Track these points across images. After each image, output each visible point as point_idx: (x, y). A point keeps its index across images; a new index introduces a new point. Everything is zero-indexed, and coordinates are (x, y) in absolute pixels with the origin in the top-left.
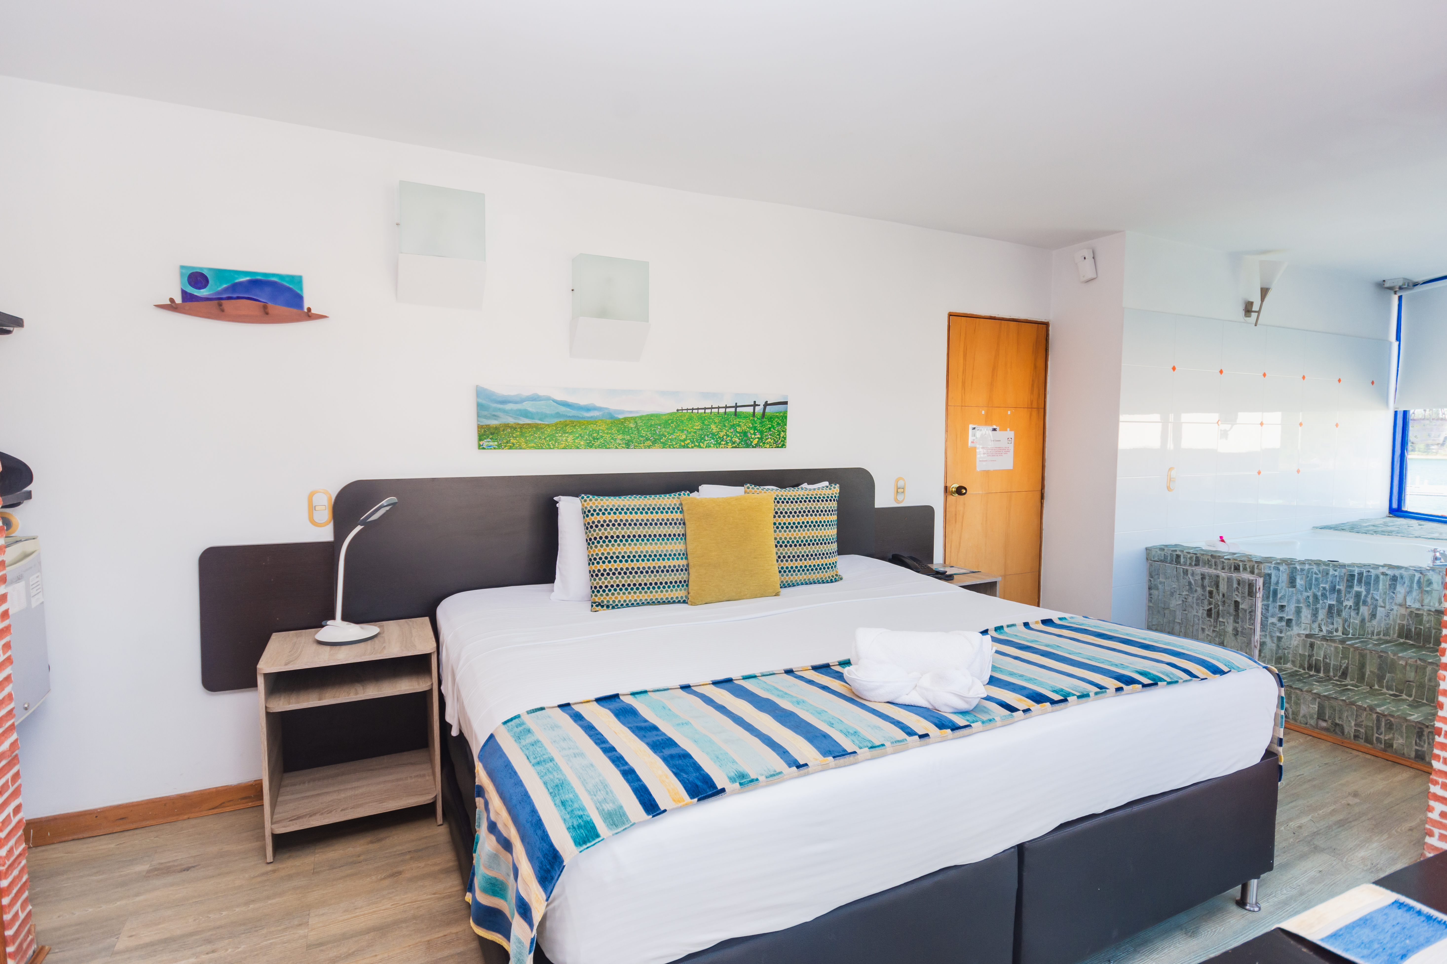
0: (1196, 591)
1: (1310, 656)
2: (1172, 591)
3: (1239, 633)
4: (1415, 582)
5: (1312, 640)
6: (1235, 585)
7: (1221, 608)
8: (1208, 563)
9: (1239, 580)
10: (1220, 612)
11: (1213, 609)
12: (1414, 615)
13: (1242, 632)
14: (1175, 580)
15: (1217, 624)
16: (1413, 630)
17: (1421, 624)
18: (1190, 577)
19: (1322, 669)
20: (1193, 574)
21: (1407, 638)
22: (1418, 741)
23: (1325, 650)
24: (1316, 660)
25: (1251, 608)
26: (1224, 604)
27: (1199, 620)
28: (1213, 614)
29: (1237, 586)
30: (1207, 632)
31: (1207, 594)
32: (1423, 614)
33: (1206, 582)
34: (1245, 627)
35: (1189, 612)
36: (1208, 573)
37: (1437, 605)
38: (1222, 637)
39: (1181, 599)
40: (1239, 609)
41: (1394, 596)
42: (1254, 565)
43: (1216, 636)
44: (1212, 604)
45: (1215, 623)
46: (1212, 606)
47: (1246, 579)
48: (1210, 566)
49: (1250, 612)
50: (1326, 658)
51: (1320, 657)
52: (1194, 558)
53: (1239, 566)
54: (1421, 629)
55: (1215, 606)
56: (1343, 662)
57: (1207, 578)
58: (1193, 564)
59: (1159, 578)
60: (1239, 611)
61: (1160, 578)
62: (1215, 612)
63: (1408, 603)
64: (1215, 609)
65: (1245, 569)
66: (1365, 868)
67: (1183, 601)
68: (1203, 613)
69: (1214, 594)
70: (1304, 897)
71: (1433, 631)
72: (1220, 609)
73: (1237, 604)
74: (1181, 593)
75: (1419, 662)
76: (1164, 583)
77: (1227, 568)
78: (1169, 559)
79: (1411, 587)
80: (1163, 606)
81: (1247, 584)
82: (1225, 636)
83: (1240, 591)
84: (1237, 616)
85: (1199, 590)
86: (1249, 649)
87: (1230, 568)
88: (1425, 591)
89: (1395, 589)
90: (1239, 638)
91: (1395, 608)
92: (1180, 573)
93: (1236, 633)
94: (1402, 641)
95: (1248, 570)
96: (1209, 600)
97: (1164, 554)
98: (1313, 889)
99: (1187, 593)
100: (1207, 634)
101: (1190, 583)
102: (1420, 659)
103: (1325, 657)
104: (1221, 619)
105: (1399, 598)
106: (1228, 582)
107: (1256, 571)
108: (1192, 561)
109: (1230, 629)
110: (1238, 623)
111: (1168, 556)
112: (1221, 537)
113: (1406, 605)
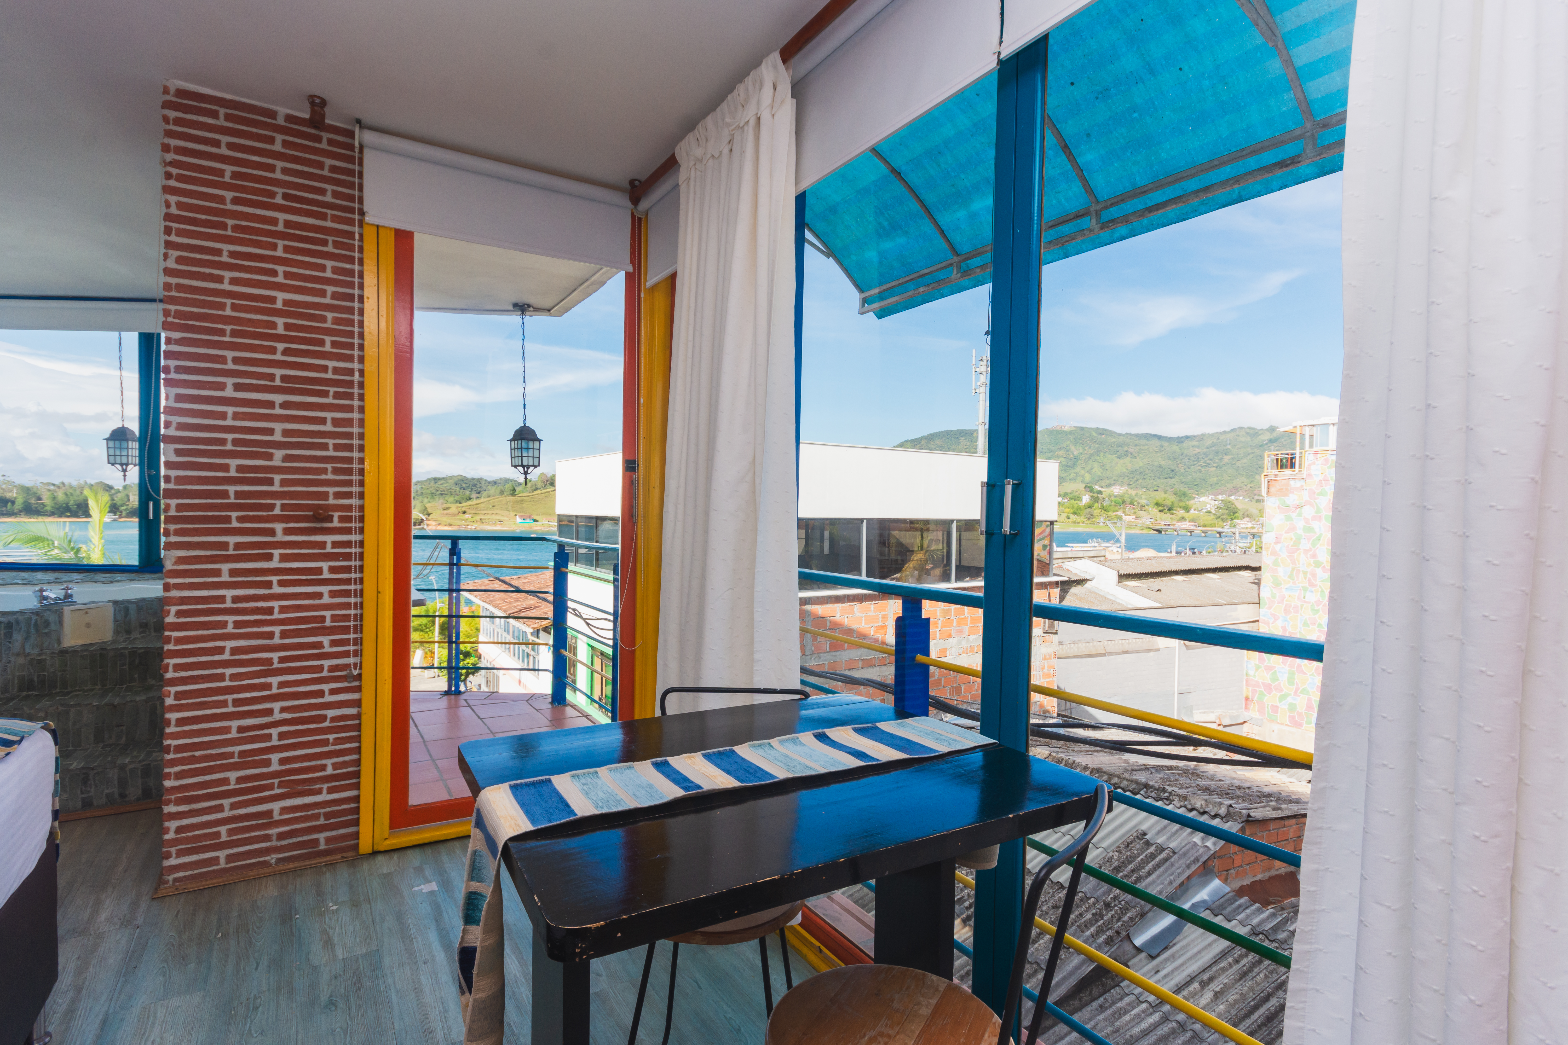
4: (32, 626)
12: (35, 662)
16: (36, 678)
17: (44, 670)
21: (29, 689)
22: (84, 788)
32: (45, 659)
37: (56, 646)
41: (10, 645)
63: (27, 651)
66: (117, 927)
70: (84, 991)
71: (59, 674)
75: (60, 708)
79: (28, 632)
88: (44, 633)
89: (11, 637)
91: (12, 659)
94: (24, 694)
98: (86, 978)
102: (62, 705)
105: (16, 646)
113: (24, 653)
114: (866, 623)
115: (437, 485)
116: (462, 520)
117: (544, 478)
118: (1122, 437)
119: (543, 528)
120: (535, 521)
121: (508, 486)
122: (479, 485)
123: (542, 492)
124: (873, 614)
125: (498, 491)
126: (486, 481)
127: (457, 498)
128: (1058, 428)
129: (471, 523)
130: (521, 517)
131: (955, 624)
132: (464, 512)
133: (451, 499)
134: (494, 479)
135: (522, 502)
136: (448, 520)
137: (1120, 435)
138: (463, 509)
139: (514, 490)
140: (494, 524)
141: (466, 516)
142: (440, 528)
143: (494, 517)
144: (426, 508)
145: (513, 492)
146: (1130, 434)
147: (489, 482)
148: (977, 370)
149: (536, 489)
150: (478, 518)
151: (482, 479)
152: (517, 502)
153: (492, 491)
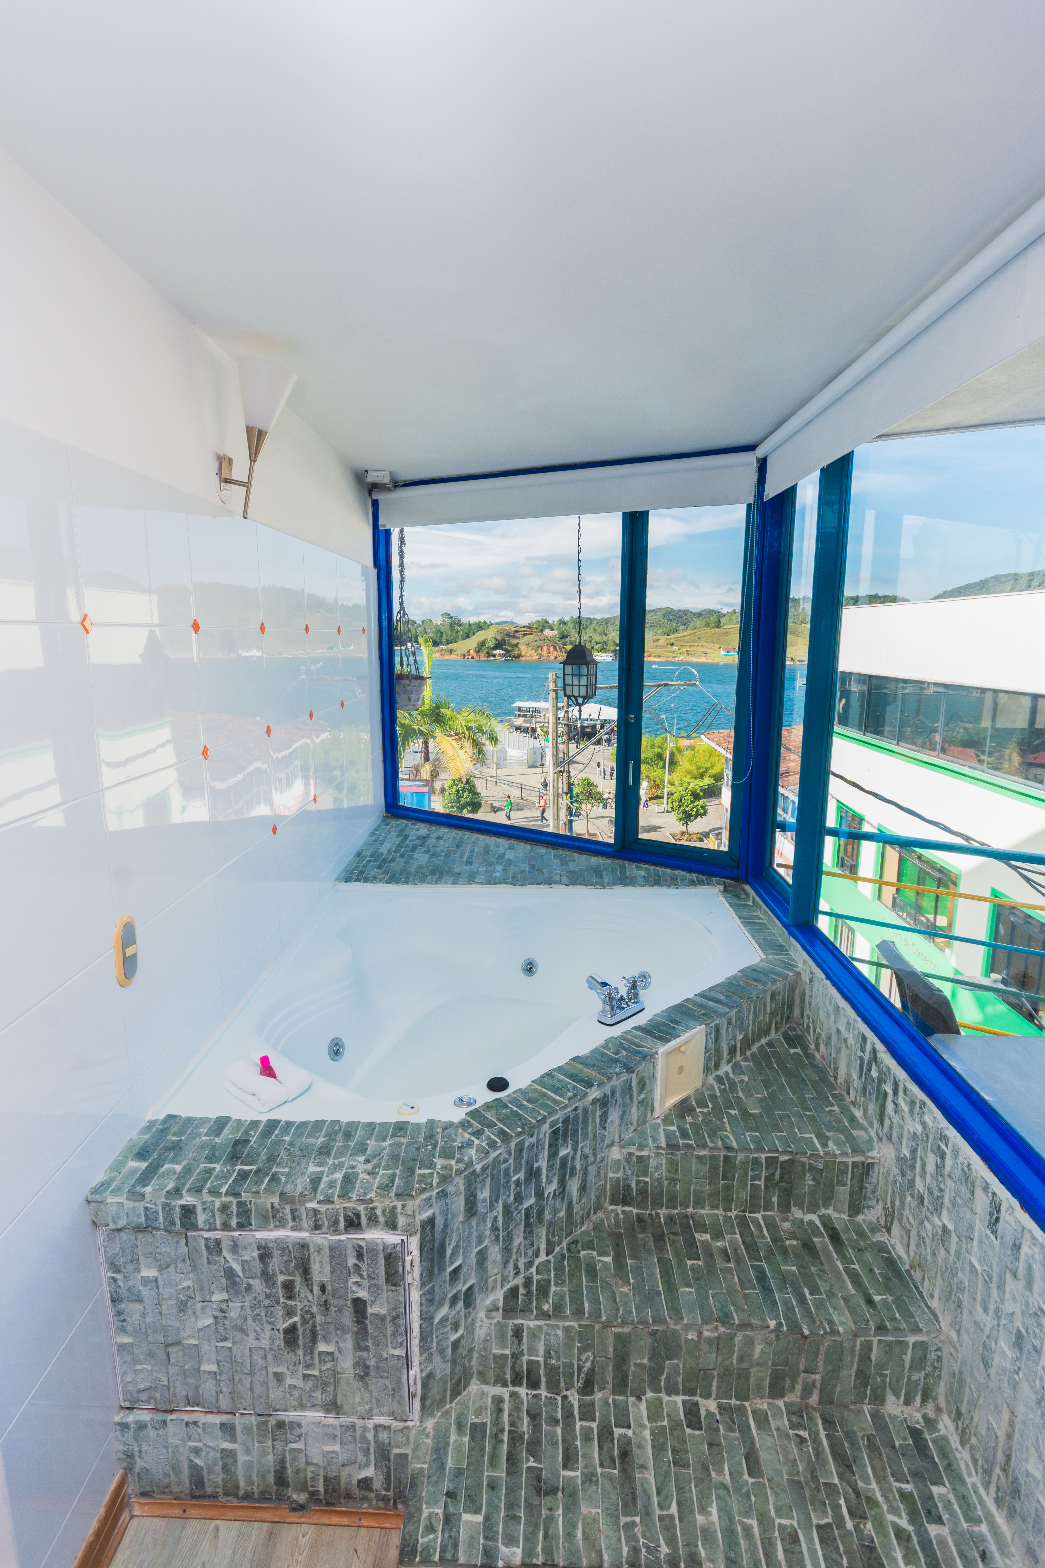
0: (249, 1288)
1: (516, 1356)
2: (181, 1297)
3: (372, 1372)
5: (518, 1322)
6: (352, 1261)
7: (319, 1319)
8: (274, 1217)
9: (361, 1247)
10: (318, 1328)
11: (299, 1325)
12: (635, 1159)
13: (377, 1367)
14: (186, 1267)
15: (312, 1358)
16: (634, 1185)
17: (645, 1175)
18: (229, 1257)
19: (543, 1380)
20: (235, 1248)
21: (625, 1203)
23: (546, 1340)
24: (529, 1363)
25: (394, 1309)
26: (327, 1309)
27: (265, 1357)
28: (301, 1337)
29: (355, 1261)
30: (289, 1381)
31: (281, 1292)
32: (649, 1157)
33: (275, 1264)
34: (385, 1355)
35: (234, 1342)
36: (276, 1240)
38: (331, 1388)
39: (209, 1312)
40: (365, 1317)
42: (395, 1207)
43: (314, 1388)
44: (295, 1314)
45: (308, 1358)
46: (296, 1319)
47: (377, 1244)
48: (282, 1224)
49: (394, 1319)
50: (550, 1357)
51: (537, 1356)
52: (234, 1208)
53: (358, 1215)
54: (646, 1183)
55: (302, 1317)
56: (584, 1357)
57: (276, 1253)
58: (234, 1223)
59: (139, 1271)
60: (368, 1322)
61: (142, 1266)
62: (304, 1332)
63: (625, 1140)
64: (303, 1324)
65: (373, 1220)
67: (216, 1318)
68: (272, 1339)
69: (297, 1289)
72: (318, 1321)
73: (359, 1306)
74: (208, 1298)
76: (156, 1281)
77: (326, 1224)
78: (161, 1220)
79: (629, 1111)
80: (161, 1338)
81: (381, 1256)
82: (336, 1383)
83: (365, 1273)
84: (362, 1333)
85: (257, 1284)
86: (399, 1402)
87: (336, 1222)
90: (374, 1383)
91: (606, 1153)
92: (197, 1251)
93: (364, 1372)
95: (382, 1219)
96: (286, 1305)
97: (146, 1209)
99: (225, 1296)
100: (290, 1385)
101: (230, 1273)
103: (548, 1355)
104: (322, 1347)
105: (611, 1132)
106: (332, 1257)
107: (401, 1221)
108: (230, 1216)
109: (347, 1364)
110: (367, 1349)
111: (157, 1212)
112: (265, 1061)
113: (621, 1142)
116: (670, 652)
121: (713, 618)
122: (685, 617)
125: (704, 624)
126: (692, 612)
127: (665, 630)
129: (678, 655)
130: (724, 649)
132: (672, 644)
133: (660, 631)
134: (700, 610)
135: (726, 634)
136: (658, 652)
138: (671, 641)
139: (720, 621)
140: (699, 656)
141: (674, 648)
143: (699, 649)
145: (718, 625)
147: (694, 614)
150: (684, 650)
151: (688, 611)
152: (722, 634)
153: (698, 624)
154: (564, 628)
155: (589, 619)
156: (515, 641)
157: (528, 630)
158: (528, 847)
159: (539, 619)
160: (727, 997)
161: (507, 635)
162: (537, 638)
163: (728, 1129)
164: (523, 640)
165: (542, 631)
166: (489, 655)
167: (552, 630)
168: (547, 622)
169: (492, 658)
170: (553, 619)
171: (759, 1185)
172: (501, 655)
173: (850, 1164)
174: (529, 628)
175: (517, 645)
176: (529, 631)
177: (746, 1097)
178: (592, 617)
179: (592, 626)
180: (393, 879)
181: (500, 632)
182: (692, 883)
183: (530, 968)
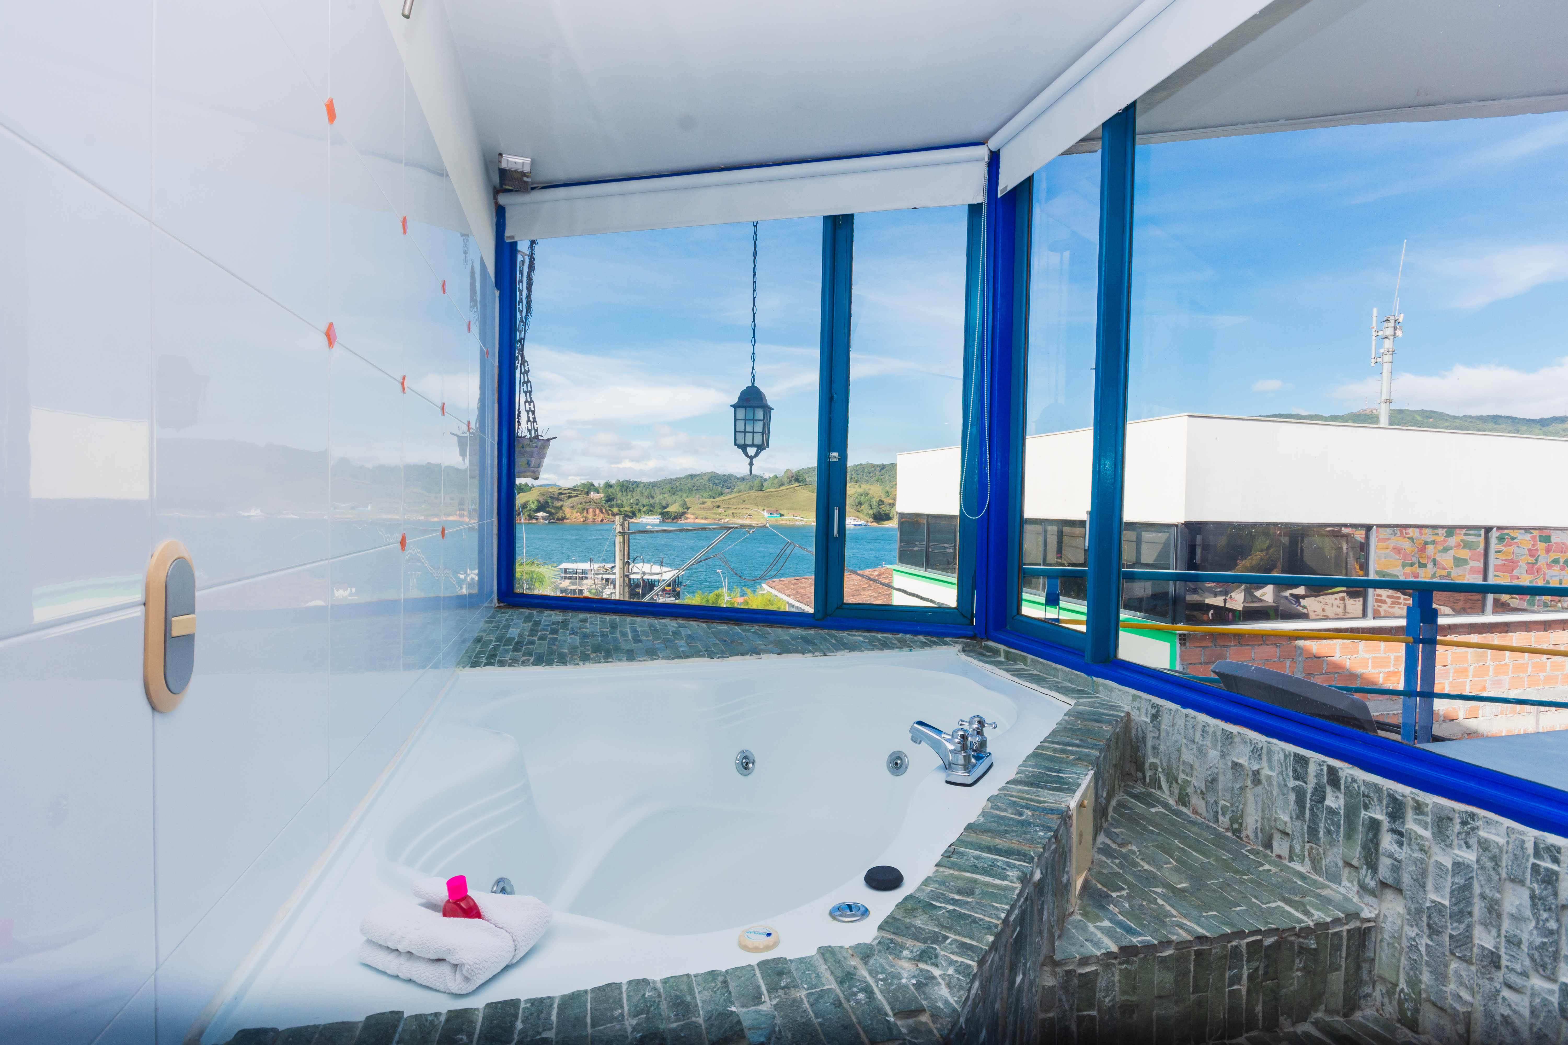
114: (1373, 667)
115: (693, 481)
116: (716, 514)
117: (789, 474)
118: (1458, 421)
119: (788, 523)
120: (781, 515)
121: (756, 482)
122: (729, 481)
123: (788, 487)
124: (1384, 655)
125: (748, 487)
126: (735, 477)
127: (711, 493)
128: (1368, 412)
129: (724, 517)
130: (768, 511)
131: (1491, 673)
132: (718, 507)
133: (706, 494)
134: (742, 476)
135: (769, 497)
136: (705, 514)
137: (1456, 418)
138: (718, 504)
139: (762, 485)
140: (744, 518)
141: (720, 510)
142: (697, 521)
143: (744, 511)
144: (685, 502)
145: (761, 489)
146: (1471, 417)
147: (738, 479)
148: (1380, 333)
149: (782, 485)
150: (730, 512)
151: (732, 475)
152: (765, 497)
153: (742, 487)
154: (610, 490)
155: (636, 482)
156: (559, 504)
157: (572, 492)
158: (704, 625)
159: (584, 482)
160: (1081, 740)
161: (551, 497)
162: (583, 501)
163: (1174, 912)
164: (567, 503)
165: (587, 493)
166: (531, 517)
167: (598, 492)
168: (593, 485)
169: (534, 521)
170: (599, 482)
171: (1240, 990)
172: (544, 518)
173: (1345, 934)
174: (574, 490)
175: (561, 507)
176: (574, 493)
177: (1158, 869)
178: (638, 480)
179: (639, 490)
180: (540, 660)
181: (542, 494)
182: (924, 645)
183: (746, 764)
